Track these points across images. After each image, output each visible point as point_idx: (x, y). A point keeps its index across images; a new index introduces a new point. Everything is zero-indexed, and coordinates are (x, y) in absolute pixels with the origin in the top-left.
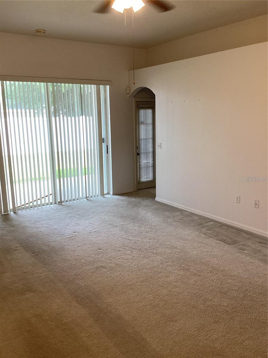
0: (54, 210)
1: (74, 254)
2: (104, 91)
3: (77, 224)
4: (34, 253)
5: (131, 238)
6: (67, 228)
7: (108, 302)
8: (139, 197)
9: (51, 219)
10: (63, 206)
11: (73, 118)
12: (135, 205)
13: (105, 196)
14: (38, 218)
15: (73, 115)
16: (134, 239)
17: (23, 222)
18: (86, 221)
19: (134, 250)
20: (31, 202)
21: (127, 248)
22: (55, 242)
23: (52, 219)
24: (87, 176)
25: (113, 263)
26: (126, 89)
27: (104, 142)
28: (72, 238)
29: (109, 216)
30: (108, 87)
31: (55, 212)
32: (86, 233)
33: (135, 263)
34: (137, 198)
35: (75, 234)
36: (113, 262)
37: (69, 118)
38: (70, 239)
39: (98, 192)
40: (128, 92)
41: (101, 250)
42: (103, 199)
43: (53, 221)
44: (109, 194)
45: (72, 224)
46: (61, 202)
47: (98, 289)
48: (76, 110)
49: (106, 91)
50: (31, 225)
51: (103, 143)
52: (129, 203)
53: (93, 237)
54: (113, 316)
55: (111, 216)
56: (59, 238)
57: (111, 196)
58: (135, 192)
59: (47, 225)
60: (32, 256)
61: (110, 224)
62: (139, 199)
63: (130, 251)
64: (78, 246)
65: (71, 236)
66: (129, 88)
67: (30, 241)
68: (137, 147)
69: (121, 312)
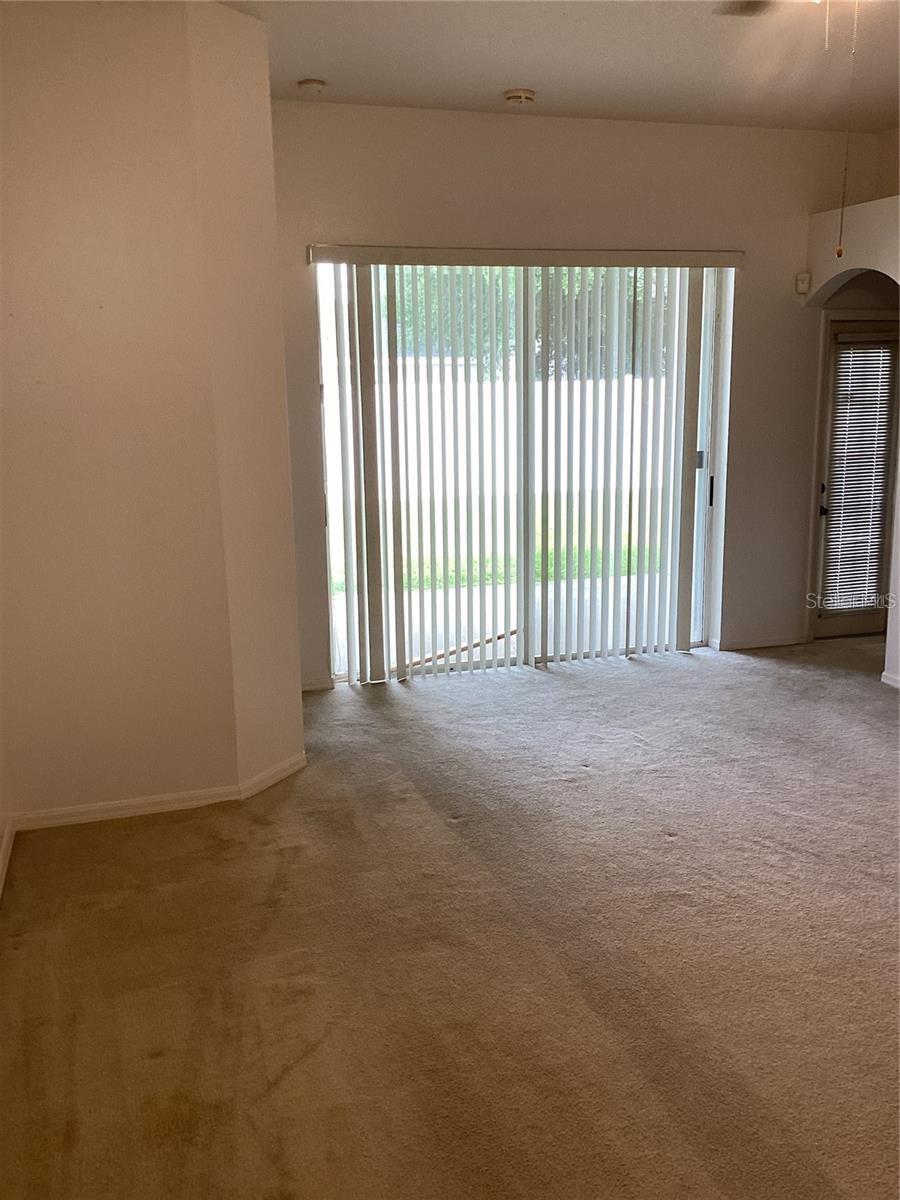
0: (522, 683)
1: (583, 837)
2: (714, 290)
3: (593, 737)
4: (455, 818)
5: (785, 809)
6: (562, 746)
7: (697, 1023)
8: (818, 664)
9: (513, 711)
10: (551, 675)
11: (602, 383)
12: (804, 694)
13: (692, 651)
14: (473, 706)
15: (604, 372)
16: (796, 814)
17: (427, 715)
18: (623, 730)
19: (793, 855)
20: (452, 653)
21: (767, 842)
22: (522, 787)
23: (514, 714)
24: (634, 578)
25: (719, 890)
26: (797, 280)
27: (701, 466)
28: (577, 784)
29: (706, 724)
30: (731, 272)
31: (525, 690)
32: (625, 774)
33: (796, 903)
34: (811, 667)
35: (586, 772)
36: (718, 886)
37: (590, 384)
38: (571, 785)
39: (669, 635)
40: (803, 287)
41: (676, 838)
42: (685, 661)
43: (518, 720)
44: (707, 646)
45: (578, 735)
46: (542, 662)
47: (661, 972)
48: (615, 353)
49: (722, 286)
50: (451, 726)
51: (697, 470)
52: (780, 684)
53: (647, 788)
54: (715, 1076)
55: (712, 723)
56: (535, 779)
57: (713, 654)
58: (802, 647)
59: (499, 732)
60: (450, 825)
61: (707, 751)
62: (819, 672)
63: (779, 856)
64: (597, 814)
65: (572, 776)
66: (808, 275)
67: (446, 778)
68: (823, 486)
69: (741, 1067)
